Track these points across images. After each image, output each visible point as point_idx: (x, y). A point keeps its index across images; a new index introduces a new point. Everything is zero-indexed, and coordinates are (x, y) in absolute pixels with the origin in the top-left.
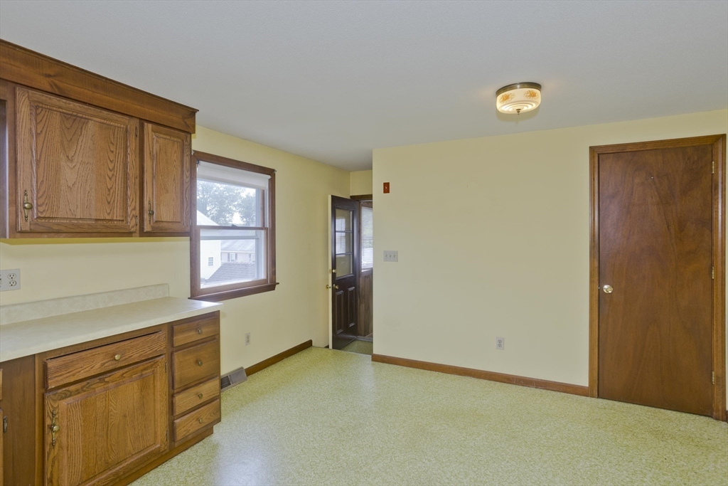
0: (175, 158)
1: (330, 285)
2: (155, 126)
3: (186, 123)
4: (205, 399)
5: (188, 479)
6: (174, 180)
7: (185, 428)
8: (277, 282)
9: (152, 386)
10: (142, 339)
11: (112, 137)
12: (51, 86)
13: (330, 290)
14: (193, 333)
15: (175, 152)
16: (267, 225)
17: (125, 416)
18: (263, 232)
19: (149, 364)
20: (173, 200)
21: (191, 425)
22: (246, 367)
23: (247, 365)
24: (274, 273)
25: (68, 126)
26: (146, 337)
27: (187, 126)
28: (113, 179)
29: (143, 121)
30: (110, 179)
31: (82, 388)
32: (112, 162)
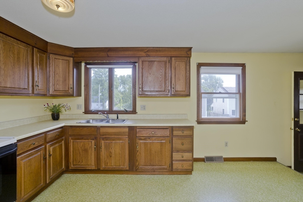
0: (183, 68)
1: (293, 128)
2: (175, 58)
3: (187, 53)
4: (184, 158)
5: (172, 183)
6: (183, 76)
7: (176, 166)
8: (246, 120)
9: (164, 146)
10: (161, 129)
11: (161, 65)
12: (146, 55)
13: (293, 131)
14: (180, 132)
15: (183, 65)
16: (241, 92)
17: (155, 152)
18: (238, 96)
19: (164, 139)
20: (182, 83)
21: (179, 166)
22: (224, 157)
23: (225, 156)
24: (245, 116)
25: (150, 64)
26: (163, 129)
27: (188, 54)
28: (162, 78)
29: (171, 57)
30: (161, 78)
31: (144, 139)
32: (161, 73)
